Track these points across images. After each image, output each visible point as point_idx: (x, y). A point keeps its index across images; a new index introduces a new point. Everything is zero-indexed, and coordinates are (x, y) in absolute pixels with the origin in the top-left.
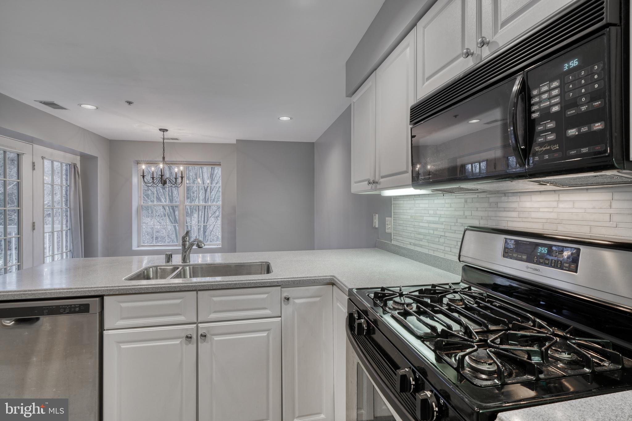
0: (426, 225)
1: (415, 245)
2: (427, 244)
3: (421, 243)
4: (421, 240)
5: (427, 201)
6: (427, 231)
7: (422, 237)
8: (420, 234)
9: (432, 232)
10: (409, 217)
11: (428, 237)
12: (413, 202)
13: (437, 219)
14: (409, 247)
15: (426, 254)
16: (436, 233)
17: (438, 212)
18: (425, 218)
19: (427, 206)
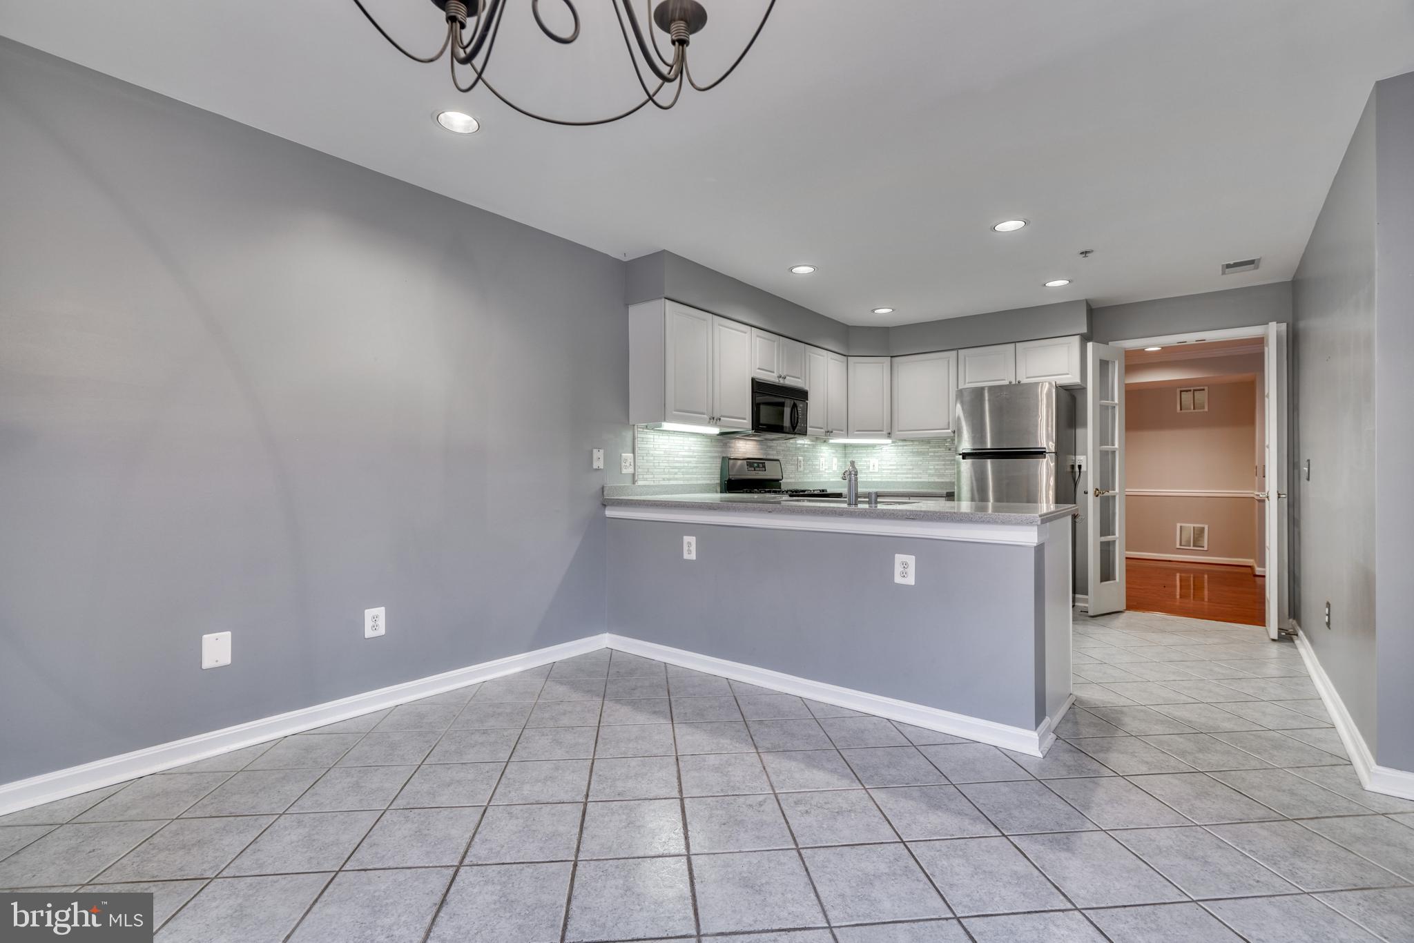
0: (681, 459)
1: (669, 480)
2: (682, 476)
3: (676, 476)
4: (676, 474)
5: (682, 438)
6: (682, 465)
7: (676, 470)
8: (675, 468)
9: (686, 465)
10: (662, 453)
11: (682, 470)
12: (667, 437)
13: (691, 454)
14: (663, 483)
15: (681, 485)
16: (690, 465)
17: (692, 448)
18: (680, 453)
19: (682, 442)
